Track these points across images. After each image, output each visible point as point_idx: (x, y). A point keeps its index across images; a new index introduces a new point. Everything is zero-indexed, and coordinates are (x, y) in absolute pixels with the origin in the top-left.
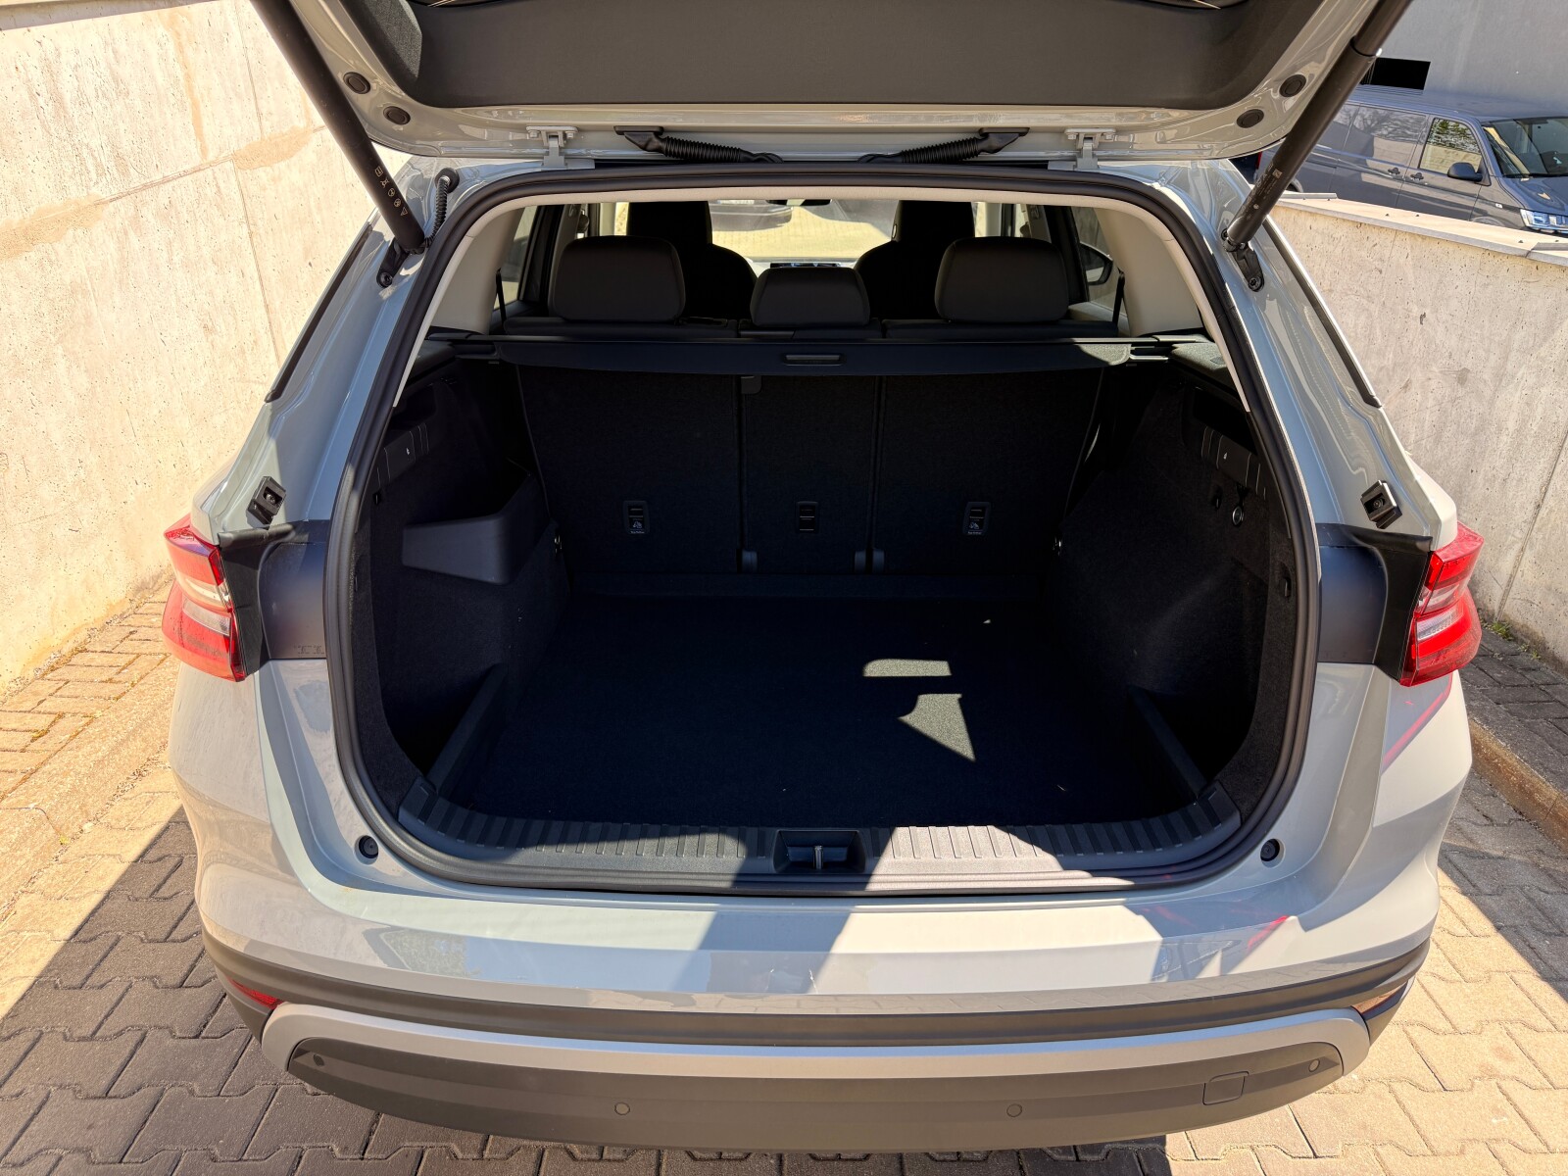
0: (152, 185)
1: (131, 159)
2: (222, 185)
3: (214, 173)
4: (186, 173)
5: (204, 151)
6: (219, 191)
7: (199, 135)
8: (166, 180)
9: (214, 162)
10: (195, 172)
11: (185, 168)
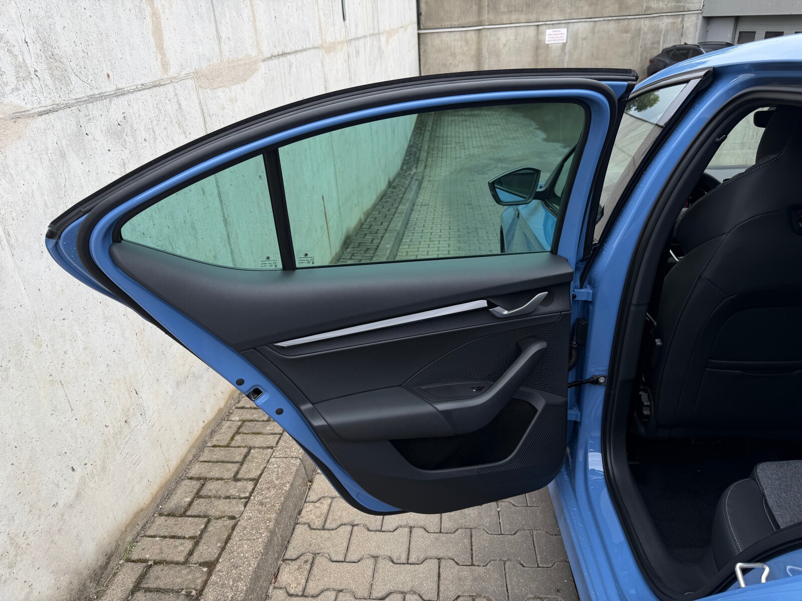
0: (102, 97)
1: (73, 64)
2: (183, 103)
3: (175, 89)
4: (144, 87)
5: (165, 66)
6: (180, 107)
7: (160, 47)
8: (120, 93)
9: (175, 78)
10: (155, 86)
11: (143, 82)
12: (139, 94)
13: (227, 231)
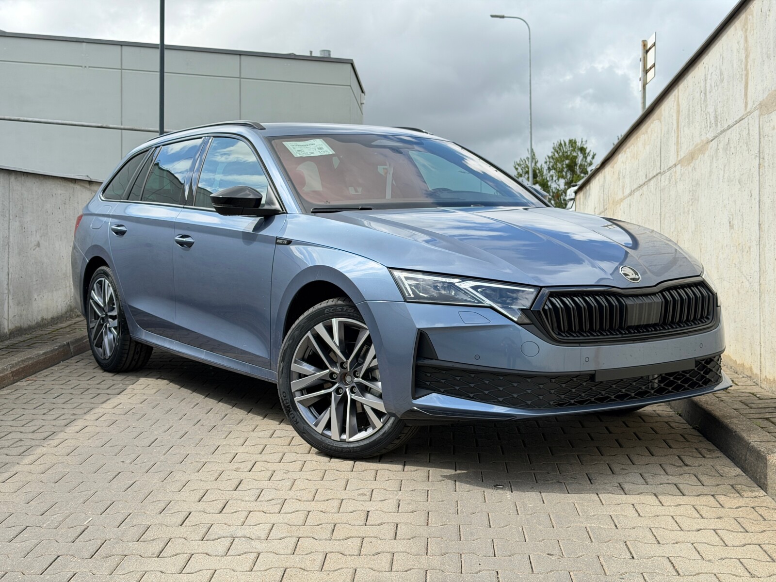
2: (751, 129)
4: (737, 122)
5: (746, 107)
6: (749, 133)
7: (746, 95)
8: (729, 127)
9: (749, 112)
10: (741, 121)
11: (737, 119)
12: (735, 126)
13: (760, 234)
